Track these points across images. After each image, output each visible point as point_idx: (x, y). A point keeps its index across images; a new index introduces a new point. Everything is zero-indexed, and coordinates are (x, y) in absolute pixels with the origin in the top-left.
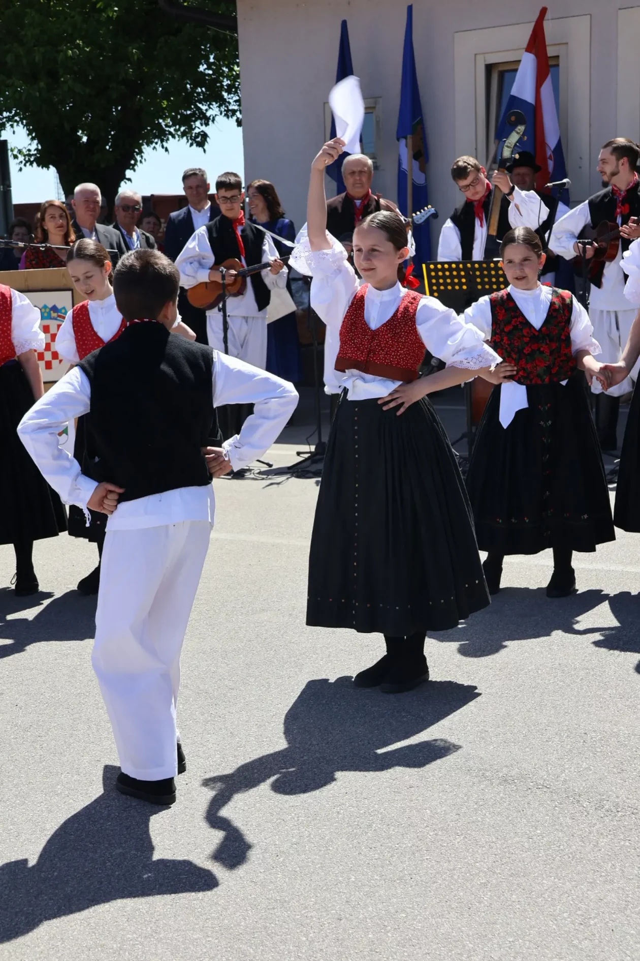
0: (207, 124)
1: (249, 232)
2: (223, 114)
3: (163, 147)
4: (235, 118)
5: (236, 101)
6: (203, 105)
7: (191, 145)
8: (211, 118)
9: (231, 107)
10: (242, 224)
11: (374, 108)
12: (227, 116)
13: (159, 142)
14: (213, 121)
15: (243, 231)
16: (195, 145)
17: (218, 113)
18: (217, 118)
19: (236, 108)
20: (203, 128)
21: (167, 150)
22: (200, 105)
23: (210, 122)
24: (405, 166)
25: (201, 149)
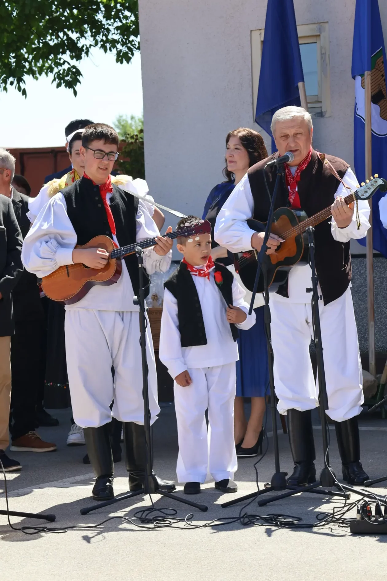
0: (79, 58)
1: (119, 200)
2: (99, 45)
3: (19, 89)
4: (114, 51)
5: (117, 28)
6: (72, 32)
7: (59, 85)
8: (84, 48)
9: (110, 37)
10: (111, 190)
11: (319, 36)
12: (104, 47)
13: (15, 82)
14: (87, 53)
15: (112, 200)
16: (63, 85)
17: (93, 43)
18: (92, 50)
19: (117, 37)
20: (74, 62)
21: (24, 93)
22: (70, 33)
23: (83, 55)
24: (362, 112)
25: (71, 90)
